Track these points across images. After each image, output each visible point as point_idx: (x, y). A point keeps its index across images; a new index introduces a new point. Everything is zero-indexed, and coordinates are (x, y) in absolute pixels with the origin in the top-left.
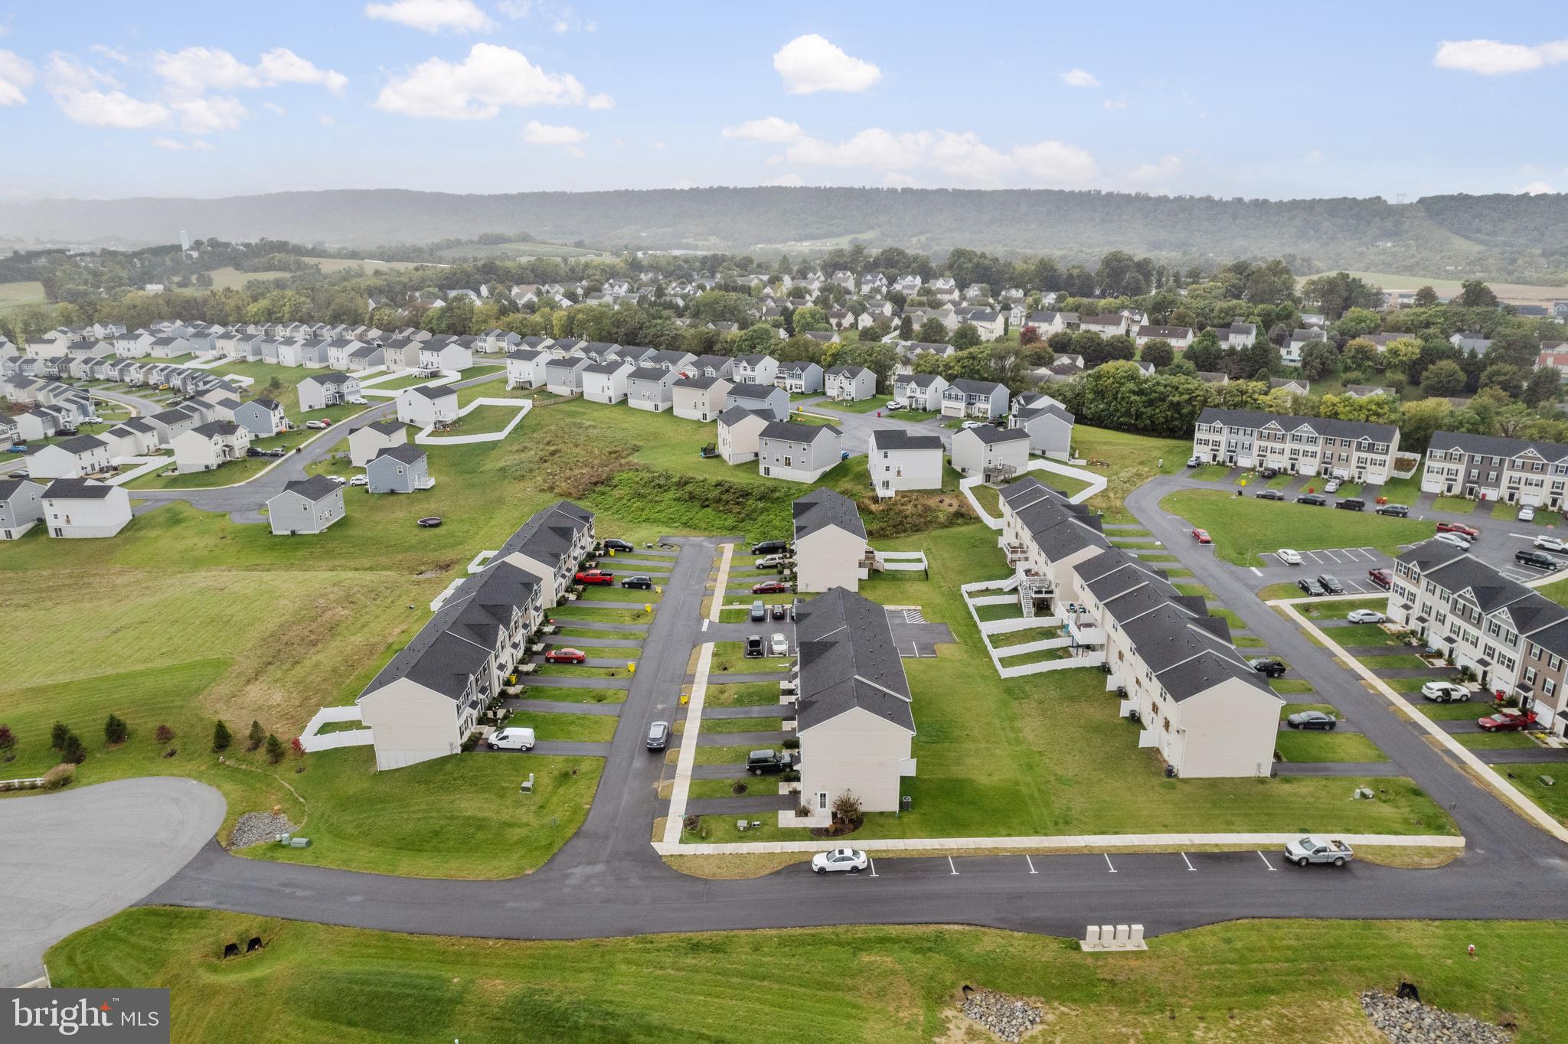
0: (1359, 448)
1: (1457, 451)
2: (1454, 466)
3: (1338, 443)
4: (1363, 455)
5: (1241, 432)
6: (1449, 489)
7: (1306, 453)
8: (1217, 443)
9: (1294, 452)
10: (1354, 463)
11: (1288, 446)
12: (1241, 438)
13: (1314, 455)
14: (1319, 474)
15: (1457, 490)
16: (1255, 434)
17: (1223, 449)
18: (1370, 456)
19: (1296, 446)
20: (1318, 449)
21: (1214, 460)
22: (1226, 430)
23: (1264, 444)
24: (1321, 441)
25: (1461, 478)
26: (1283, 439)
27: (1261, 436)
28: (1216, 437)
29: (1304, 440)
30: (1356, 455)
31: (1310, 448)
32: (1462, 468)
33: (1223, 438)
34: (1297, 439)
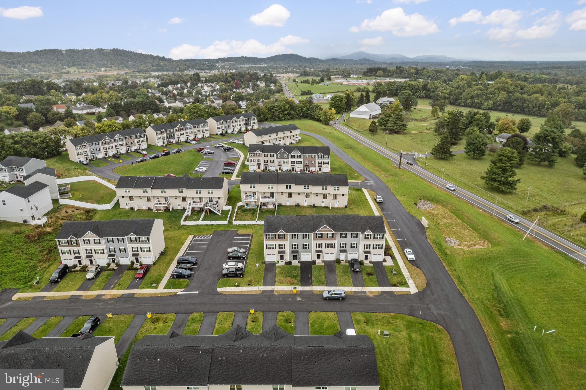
0: (136, 138)
1: (162, 130)
2: (163, 135)
3: (129, 138)
4: (138, 140)
5: (94, 145)
6: (164, 143)
7: (121, 145)
8: (86, 152)
9: (116, 146)
10: (136, 144)
11: (114, 144)
12: (95, 147)
13: (123, 145)
14: (127, 151)
15: (166, 143)
16: (100, 143)
17: (89, 153)
18: (140, 139)
19: (116, 144)
20: (124, 142)
21: (87, 160)
22: (88, 146)
23: (105, 146)
24: (124, 139)
25: (165, 138)
26: (111, 142)
27: (103, 144)
28: (85, 150)
29: (118, 140)
30: (136, 140)
31: (121, 143)
32: (165, 135)
33: (88, 149)
34: (116, 141)
